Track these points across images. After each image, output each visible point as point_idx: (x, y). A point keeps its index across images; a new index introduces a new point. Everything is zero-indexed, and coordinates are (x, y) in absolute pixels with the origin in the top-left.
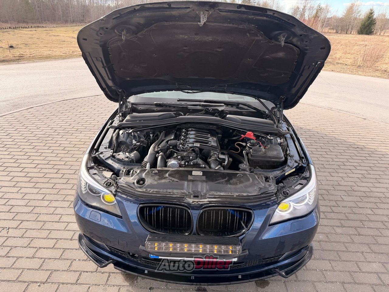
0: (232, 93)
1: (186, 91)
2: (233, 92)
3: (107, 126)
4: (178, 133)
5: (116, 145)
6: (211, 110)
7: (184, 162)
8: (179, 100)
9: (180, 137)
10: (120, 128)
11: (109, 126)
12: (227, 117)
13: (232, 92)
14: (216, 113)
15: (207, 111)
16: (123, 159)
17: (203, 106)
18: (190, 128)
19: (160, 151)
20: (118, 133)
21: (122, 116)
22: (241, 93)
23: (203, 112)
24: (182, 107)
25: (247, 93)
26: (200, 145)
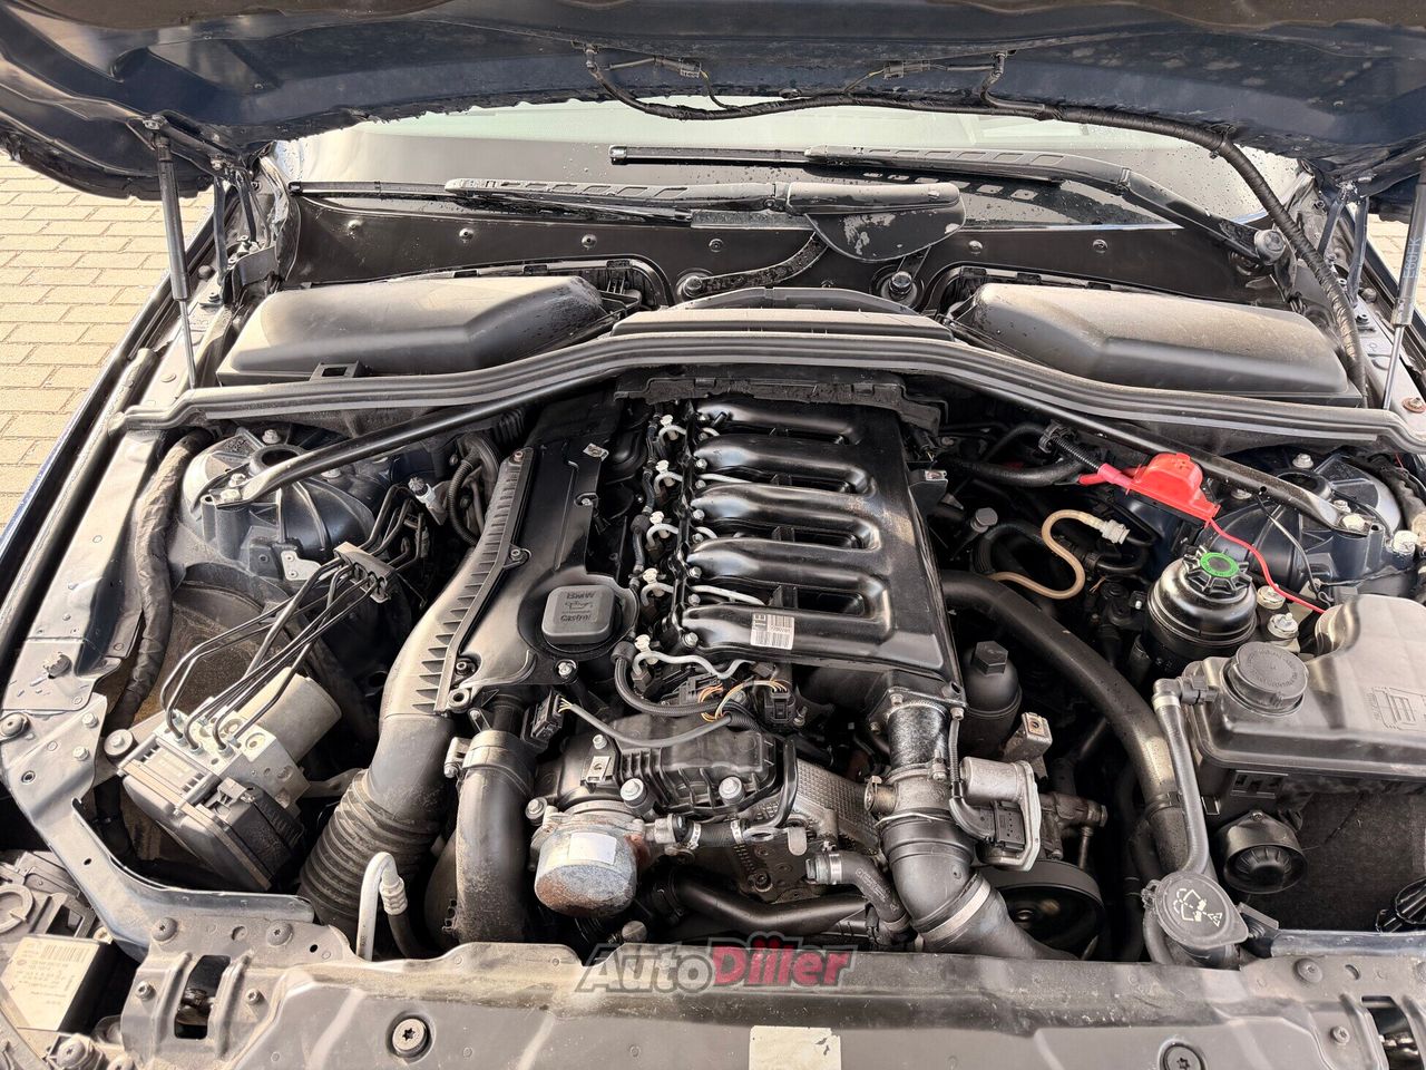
0: (1042, 108)
1: (674, 101)
2: (1048, 103)
3: (108, 420)
4: (623, 455)
5: (150, 616)
6: (858, 247)
7: (676, 832)
8: (620, 153)
9: (638, 520)
10: (191, 432)
11: (123, 410)
12: (982, 305)
13: (1037, 102)
14: (895, 266)
15: (830, 249)
16: (172, 807)
17: (802, 205)
18: (713, 399)
19: (474, 714)
20: (175, 494)
21: (227, 298)
22: (1111, 110)
23: (803, 259)
24: (649, 220)
25: (1154, 106)
26: (800, 628)
